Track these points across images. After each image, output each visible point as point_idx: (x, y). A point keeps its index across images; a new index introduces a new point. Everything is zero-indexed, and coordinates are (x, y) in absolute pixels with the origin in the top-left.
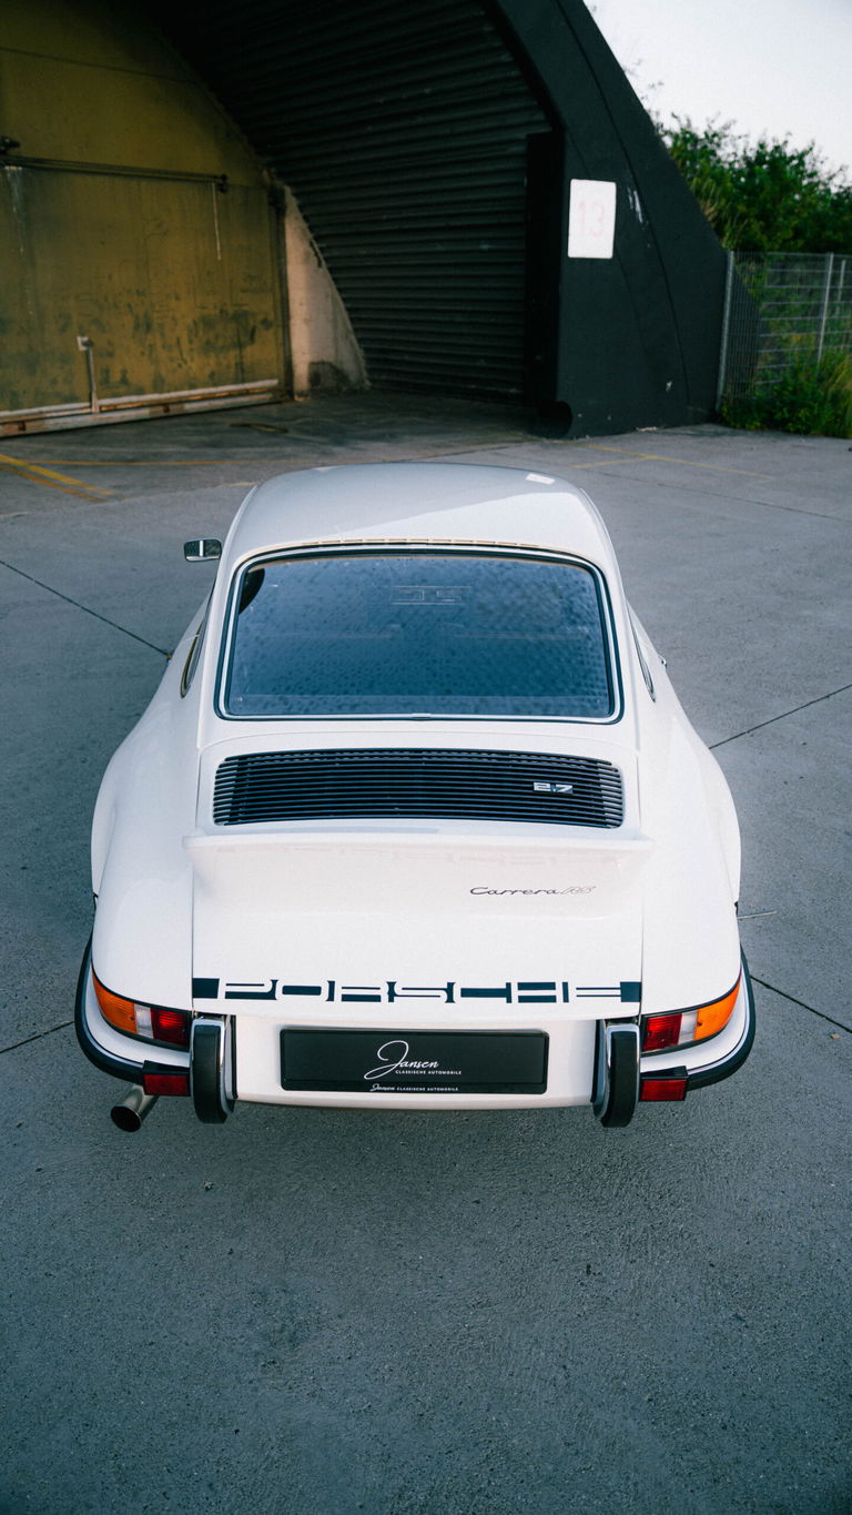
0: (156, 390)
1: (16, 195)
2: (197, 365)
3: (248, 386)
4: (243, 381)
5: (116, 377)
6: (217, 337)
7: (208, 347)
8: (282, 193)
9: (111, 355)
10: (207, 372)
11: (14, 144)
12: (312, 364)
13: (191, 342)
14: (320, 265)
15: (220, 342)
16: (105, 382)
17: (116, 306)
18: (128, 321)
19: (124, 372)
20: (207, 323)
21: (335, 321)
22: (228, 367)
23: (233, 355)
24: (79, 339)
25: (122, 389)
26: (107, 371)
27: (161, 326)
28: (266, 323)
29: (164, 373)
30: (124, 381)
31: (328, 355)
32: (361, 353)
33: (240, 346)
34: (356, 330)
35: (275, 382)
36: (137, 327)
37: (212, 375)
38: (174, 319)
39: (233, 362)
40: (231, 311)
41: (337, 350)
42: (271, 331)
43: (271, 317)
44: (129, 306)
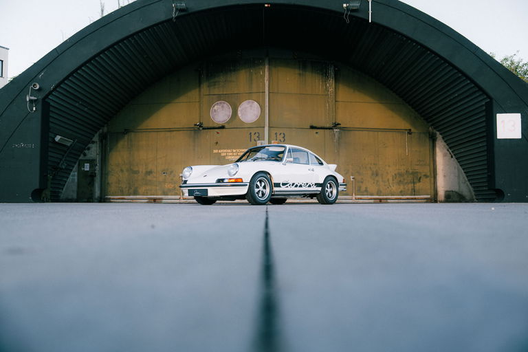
0: (378, 195)
1: (336, 137)
2: (394, 188)
3: (416, 197)
4: (414, 195)
5: (363, 189)
6: (404, 179)
7: (400, 182)
8: (436, 134)
9: (362, 182)
10: (400, 190)
11: (339, 124)
12: (446, 191)
13: (393, 180)
14: (452, 157)
15: (406, 181)
16: (359, 190)
17: (366, 168)
18: (370, 173)
19: (366, 188)
20: (401, 175)
21: (459, 177)
22: (408, 189)
23: (411, 186)
24: (351, 177)
25: (366, 193)
26: (360, 187)
27: (382, 175)
28: (426, 176)
29: (381, 189)
30: (366, 191)
31: (456, 189)
32: (472, 189)
33: (414, 183)
34: (469, 180)
35: (429, 196)
36: (373, 174)
37: (401, 192)
38: (387, 173)
39: (410, 189)
40: (411, 171)
41: (459, 187)
42: (428, 179)
43: (429, 174)
44: (370, 168)
